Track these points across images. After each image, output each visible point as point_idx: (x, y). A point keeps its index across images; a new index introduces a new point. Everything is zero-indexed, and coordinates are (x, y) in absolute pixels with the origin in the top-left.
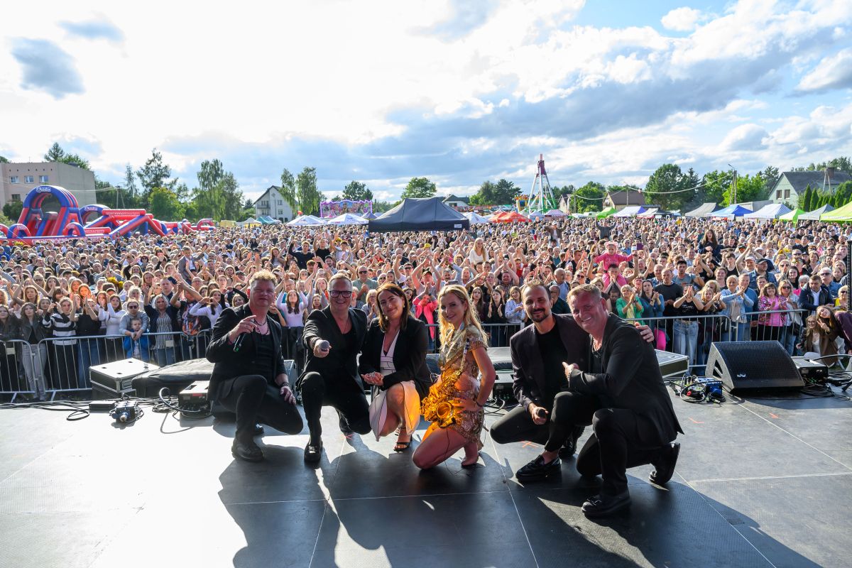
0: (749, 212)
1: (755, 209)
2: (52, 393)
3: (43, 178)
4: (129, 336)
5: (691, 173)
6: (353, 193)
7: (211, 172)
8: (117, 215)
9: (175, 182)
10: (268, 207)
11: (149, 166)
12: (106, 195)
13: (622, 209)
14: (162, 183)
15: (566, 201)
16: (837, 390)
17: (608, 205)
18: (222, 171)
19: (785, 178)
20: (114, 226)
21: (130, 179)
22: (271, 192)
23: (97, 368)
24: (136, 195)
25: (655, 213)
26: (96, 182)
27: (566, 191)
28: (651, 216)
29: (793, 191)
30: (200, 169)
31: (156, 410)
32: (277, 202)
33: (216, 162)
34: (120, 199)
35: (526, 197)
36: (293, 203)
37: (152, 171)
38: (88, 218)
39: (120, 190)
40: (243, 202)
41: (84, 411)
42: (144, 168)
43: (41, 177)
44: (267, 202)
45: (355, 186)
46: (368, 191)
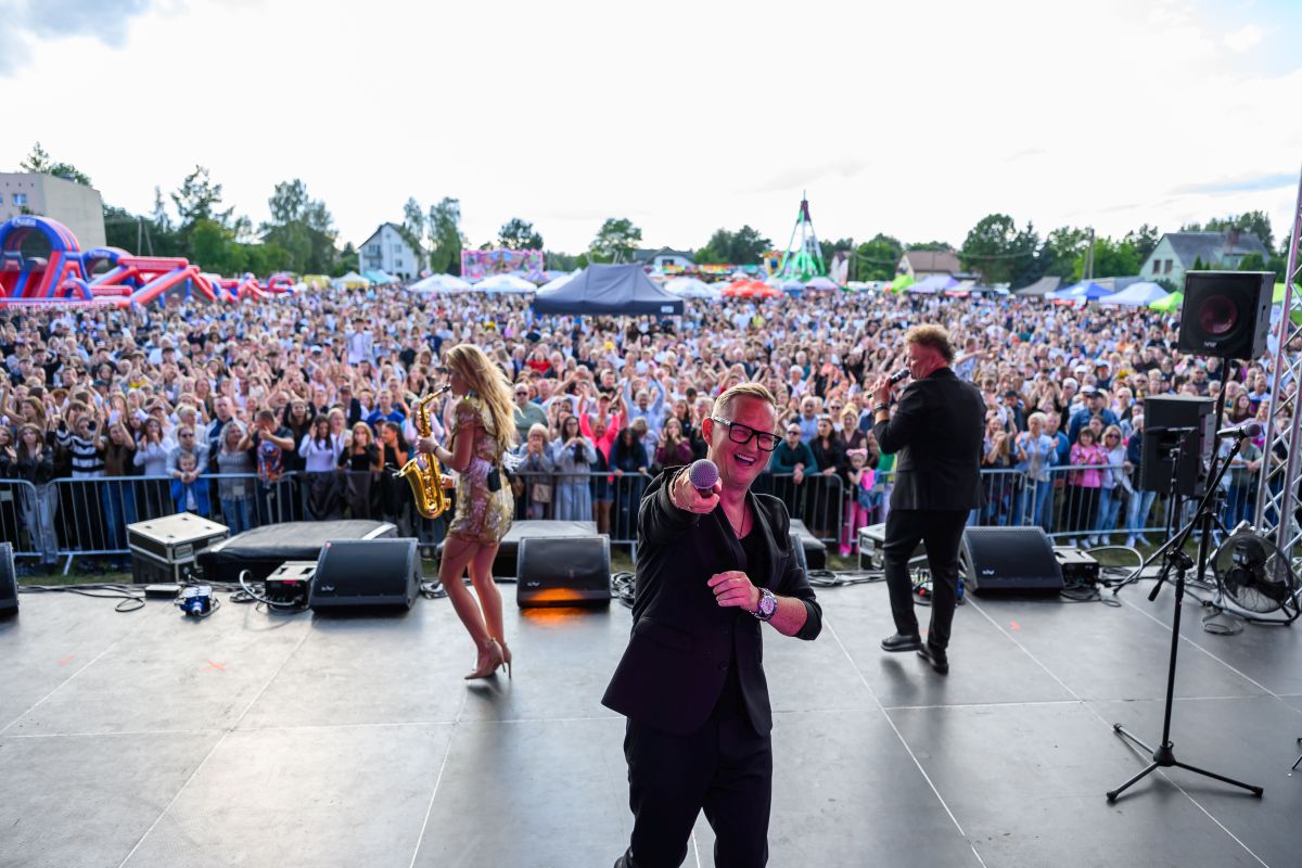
0: (1108, 293)
1: (1118, 289)
2: (67, 557)
3: (19, 198)
4: (178, 479)
5: (1030, 227)
6: (514, 236)
7: (288, 198)
8: (143, 266)
9: (230, 211)
10: (379, 256)
11: (190, 185)
12: (121, 230)
13: (924, 278)
14: (210, 211)
15: (841, 261)
16: (1106, 592)
17: (903, 272)
18: (307, 197)
19: (1166, 241)
20: (139, 284)
21: (159, 204)
22: (384, 231)
23: (138, 528)
24: (168, 228)
25: (971, 289)
26: (104, 207)
27: (843, 247)
28: (965, 294)
29: (1177, 262)
30: (273, 194)
31: (235, 601)
32: (393, 248)
33: (297, 183)
34: (143, 236)
35: (780, 255)
36: (418, 252)
37: (195, 192)
38: (94, 269)
39: (144, 221)
40: (340, 245)
41: (138, 599)
42: (182, 187)
43: (15, 196)
44: (379, 247)
45: (517, 225)
46: (537, 235)
